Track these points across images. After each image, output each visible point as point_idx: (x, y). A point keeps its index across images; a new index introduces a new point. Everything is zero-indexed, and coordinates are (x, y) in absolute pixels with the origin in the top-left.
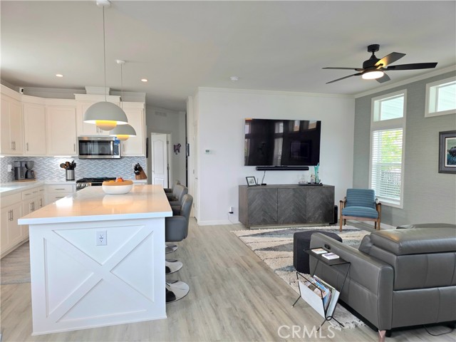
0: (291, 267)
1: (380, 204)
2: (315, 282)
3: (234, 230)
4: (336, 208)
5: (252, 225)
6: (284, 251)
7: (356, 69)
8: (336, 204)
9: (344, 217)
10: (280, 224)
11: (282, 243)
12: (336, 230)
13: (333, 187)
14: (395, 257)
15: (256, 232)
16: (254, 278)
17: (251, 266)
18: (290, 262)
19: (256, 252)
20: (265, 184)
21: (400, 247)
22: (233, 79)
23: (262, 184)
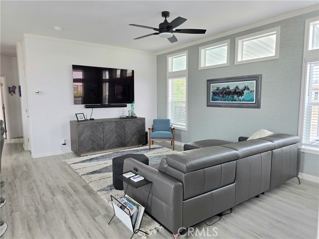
0: (111, 186)
1: (174, 129)
2: (126, 201)
3: (66, 159)
4: (147, 133)
5: (82, 153)
6: (107, 172)
7: (155, 29)
8: (146, 131)
9: (152, 140)
10: (106, 149)
11: (106, 166)
12: (147, 149)
13: (144, 119)
14: (184, 175)
15: (85, 158)
16: (77, 203)
17: (76, 191)
18: (110, 181)
19: (83, 177)
20: (93, 119)
21: (187, 167)
22: (57, 28)
23: (91, 119)
